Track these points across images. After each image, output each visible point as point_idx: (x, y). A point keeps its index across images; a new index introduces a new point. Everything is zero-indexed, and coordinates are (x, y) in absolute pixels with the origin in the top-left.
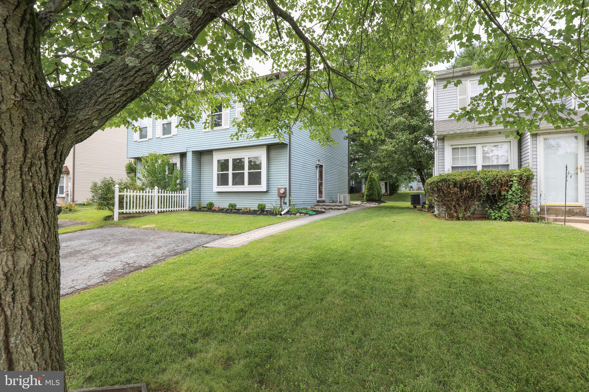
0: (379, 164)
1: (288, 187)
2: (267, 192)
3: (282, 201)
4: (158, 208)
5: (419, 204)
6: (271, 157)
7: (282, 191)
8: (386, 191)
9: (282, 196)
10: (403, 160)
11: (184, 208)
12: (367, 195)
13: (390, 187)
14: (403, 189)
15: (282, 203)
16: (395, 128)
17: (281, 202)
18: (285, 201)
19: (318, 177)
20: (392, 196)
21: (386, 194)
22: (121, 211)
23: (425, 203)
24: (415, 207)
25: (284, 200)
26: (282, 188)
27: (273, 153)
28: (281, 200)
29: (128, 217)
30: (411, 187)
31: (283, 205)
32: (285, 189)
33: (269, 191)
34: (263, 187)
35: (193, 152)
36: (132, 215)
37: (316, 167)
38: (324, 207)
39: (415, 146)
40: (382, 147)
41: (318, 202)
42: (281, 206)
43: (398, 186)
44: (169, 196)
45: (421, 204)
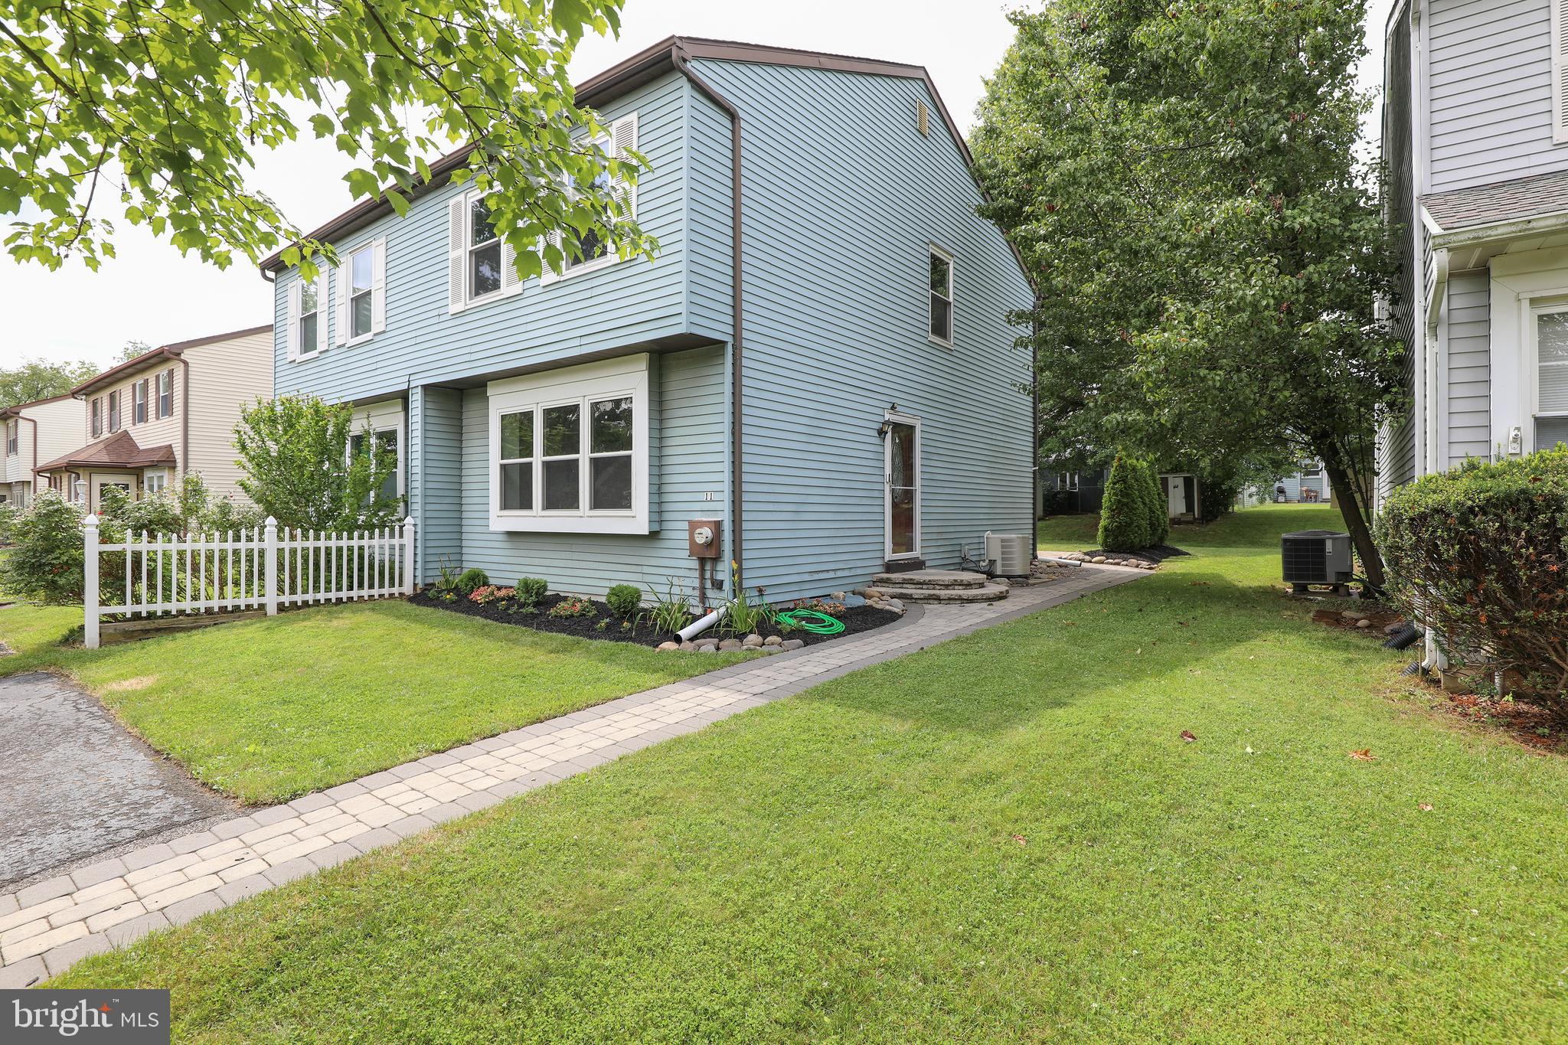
0: (1135, 416)
1: (726, 517)
2: (654, 536)
3: (708, 575)
4: (281, 590)
5: (1321, 577)
6: (668, 396)
7: (704, 535)
8: (1190, 507)
9: (707, 555)
10: (1250, 393)
11: (396, 590)
12: (1106, 529)
13: (1201, 492)
14: (1249, 501)
15: (708, 584)
16: (1207, 250)
17: (702, 578)
18: (719, 577)
19: (888, 471)
20: (1212, 526)
21: (1190, 518)
22: (115, 609)
23: (1347, 575)
24: (1300, 589)
25: (714, 570)
26: (702, 524)
27: (677, 384)
28: (702, 570)
29: (147, 631)
30: (1281, 491)
31: (710, 593)
32: (718, 526)
33: (664, 534)
34: (636, 520)
35: (425, 387)
36: (162, 623)
37: (881, 433)
38: (910, 590)
39: (1308, 328)
40: (1146, 338)
41: (890, 567)
42: (703, 597)
43: (1232, 493)
44: (328, 550)
45: (1331, 578)
